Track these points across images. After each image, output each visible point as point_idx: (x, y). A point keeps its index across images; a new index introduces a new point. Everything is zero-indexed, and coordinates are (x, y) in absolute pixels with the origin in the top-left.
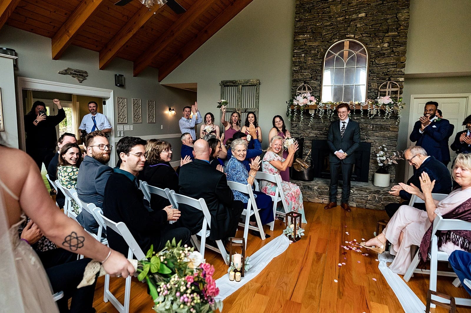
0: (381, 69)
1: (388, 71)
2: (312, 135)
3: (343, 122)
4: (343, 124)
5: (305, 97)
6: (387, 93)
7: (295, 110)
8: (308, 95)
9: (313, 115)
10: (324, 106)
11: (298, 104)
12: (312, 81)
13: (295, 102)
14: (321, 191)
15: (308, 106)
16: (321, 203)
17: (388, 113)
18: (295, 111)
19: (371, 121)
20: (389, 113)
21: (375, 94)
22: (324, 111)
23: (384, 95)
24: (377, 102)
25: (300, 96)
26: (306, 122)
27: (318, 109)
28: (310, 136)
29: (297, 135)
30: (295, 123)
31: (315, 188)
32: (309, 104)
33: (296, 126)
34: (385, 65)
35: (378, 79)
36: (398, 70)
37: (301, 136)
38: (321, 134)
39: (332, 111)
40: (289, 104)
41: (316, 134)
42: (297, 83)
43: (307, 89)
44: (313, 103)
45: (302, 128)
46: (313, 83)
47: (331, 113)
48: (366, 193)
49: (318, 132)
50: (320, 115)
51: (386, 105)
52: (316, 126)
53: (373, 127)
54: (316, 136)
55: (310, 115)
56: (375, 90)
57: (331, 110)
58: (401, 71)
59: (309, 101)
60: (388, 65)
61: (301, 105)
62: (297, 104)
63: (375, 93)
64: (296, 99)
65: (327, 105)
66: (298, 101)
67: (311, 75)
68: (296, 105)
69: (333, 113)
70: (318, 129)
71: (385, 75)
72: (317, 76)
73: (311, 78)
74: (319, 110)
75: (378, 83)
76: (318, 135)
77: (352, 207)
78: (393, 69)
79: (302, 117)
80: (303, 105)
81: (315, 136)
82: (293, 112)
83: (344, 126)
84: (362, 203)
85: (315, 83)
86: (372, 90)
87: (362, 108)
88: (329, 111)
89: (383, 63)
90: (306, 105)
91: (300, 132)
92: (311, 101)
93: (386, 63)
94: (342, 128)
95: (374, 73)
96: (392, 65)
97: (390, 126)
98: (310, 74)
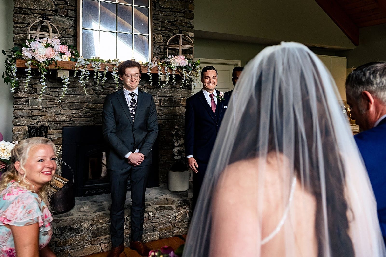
0: (167, 15)
1: (175, 21)
2: (62, 118)
3: (131, 94)
4: (131, 98)
5: (48, 46)
6: (181, 52)
7: (26, 70)
8: (56, 41)
9: (67, 80)
10: (88, 64)
11: (33, 58)
12: (58, 18)
13: (27, 53)
14: (97, 229)
15: (56, 62)
16: (99, 253)
17: (184, 80)
18: (27, 72)
19: (158, 91)
20: (187, 80)
21: (160, 52)
22: (88, 73)
23: (175, 53)
24: (168, 64)
25: (37, 42)
26: (49, 94)
27: (78, 70)
28: (58, 119)
29: (29, 119)
30: (24, 95)
31: (86, 226)
32: (57, 58)
33: (28, 101)
34: (171, 11)
35: (163, 29)
36: (187, 20)
37: (38, 122)
38: (80, 116)
39: (103, 74)
40: (8, 56)
41: (69, 116)
42: (26, 16)
43: (51, 29)
44: (66, 58)
45: (39, 105)
46: (59, 20)
47: (102, 77)
48: (173, 212)
49: (74, 111)
50: (81, 82)
51: (181, 68)
52: (69, 100)
53: (160, 100)
54: (71, 120)
55: (61, 81)
56: (160, 45)
57: (100, 72)
58: (190, 22)
59: (57, 53)
60: (175, 12)
61: (41, 60)
62: (30, 57)
63: (160, 49)
64: (27, 47)
65: (93, 63)
66: (34, 50)
67: (56, 5)
68: (29, 60)
69: (106, 79)
70: (72, 106)
71: (171, 25)
72: (67, 10)
73: (56, 11)
74: (80, 72)
75: (163, 36)
76: (75, 117)
77: (152, 241)
78: (181, 19)
79: (44, 84)
80: (45, 60)
81: (68, 119)
82: (21, 72)
83: (133, 100)
84: (167, 229)
85: (63, 22)
86: (156, 45)
87: (149, 71)
88: (97, 74)
89: (169, 7)
90: (51, 61)
91: (36, 114)
92: (61, 54)
93: (171, 8)
94: (131, 103)
95: (157, 20)
96: (179, 12)
97: (181, 100)
98: (53, 4)
